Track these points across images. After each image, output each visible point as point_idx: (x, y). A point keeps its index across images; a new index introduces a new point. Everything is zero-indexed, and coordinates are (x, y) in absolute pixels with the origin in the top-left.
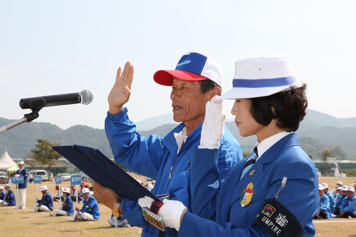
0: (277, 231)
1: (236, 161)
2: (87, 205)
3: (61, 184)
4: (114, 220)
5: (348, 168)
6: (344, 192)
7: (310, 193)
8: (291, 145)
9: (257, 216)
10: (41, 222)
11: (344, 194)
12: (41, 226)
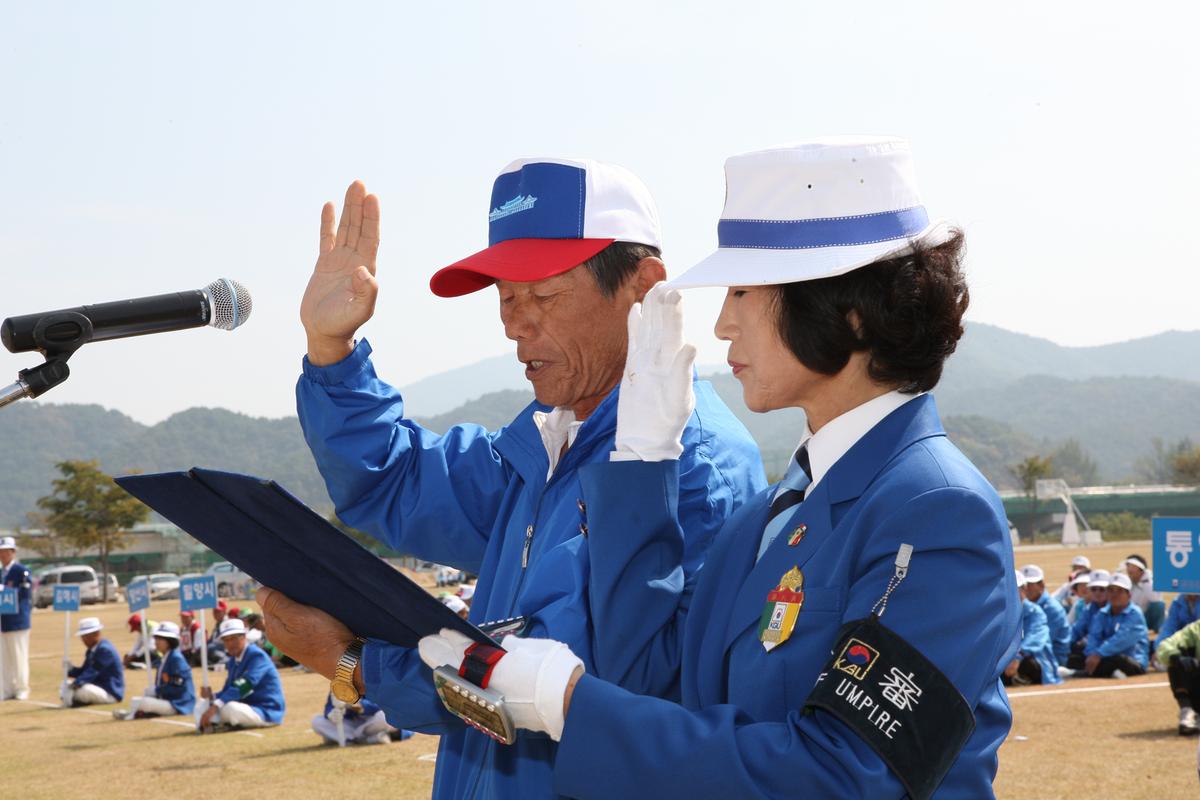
0: (887, 725)
1: (742, 498)
2: (239, 677)
3: (148, 610)
4: (334, 720)
5: (1105, 512)
6: (1097, 592)
7: (991, 592)
8: (921, 437)
9: (820, 679)
10: (84, 743)
11: (1096, 600)
12: (84, 755)
